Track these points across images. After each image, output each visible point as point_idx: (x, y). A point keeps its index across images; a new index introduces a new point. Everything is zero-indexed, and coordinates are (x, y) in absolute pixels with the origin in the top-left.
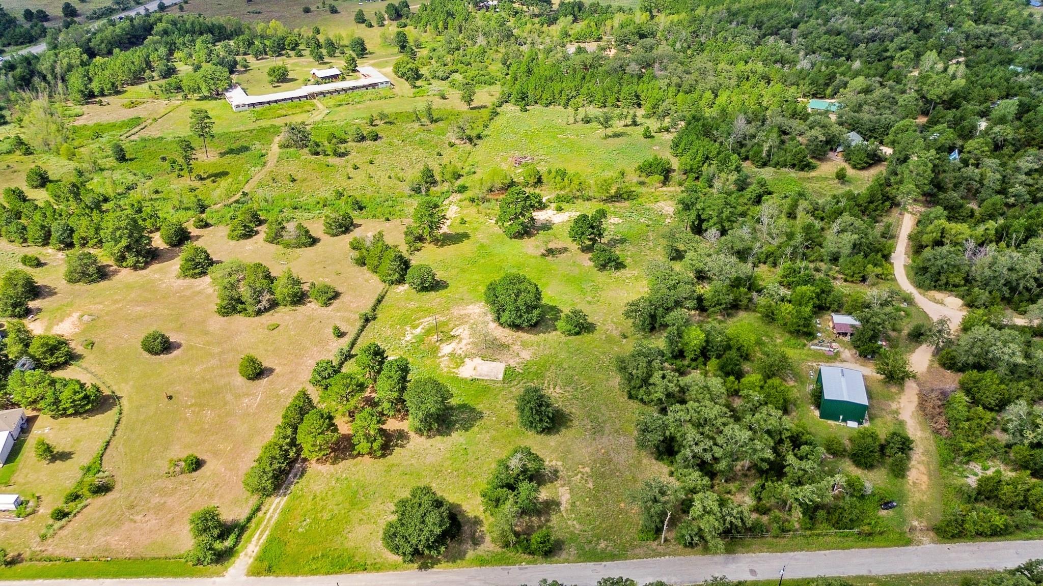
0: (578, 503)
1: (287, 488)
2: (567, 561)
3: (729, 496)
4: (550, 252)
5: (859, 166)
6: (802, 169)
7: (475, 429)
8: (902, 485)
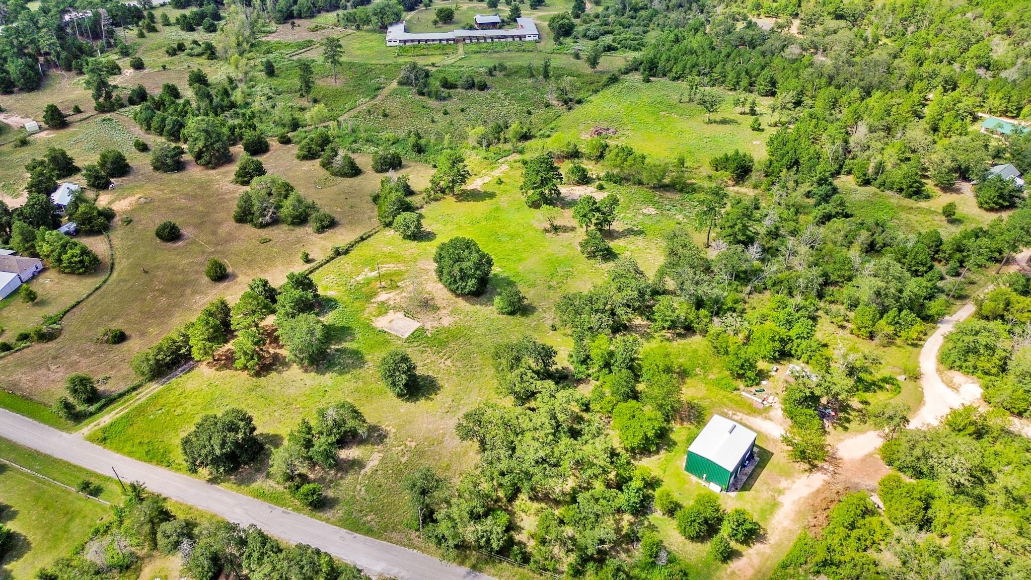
0: (380, 472)
1: (169, 379)
2: (327, 520)
3: (523, 515)
4: (556, 229)
5: (986, 206)
6: (910, 196)
7: (348, 376)
8: (717, 569)
